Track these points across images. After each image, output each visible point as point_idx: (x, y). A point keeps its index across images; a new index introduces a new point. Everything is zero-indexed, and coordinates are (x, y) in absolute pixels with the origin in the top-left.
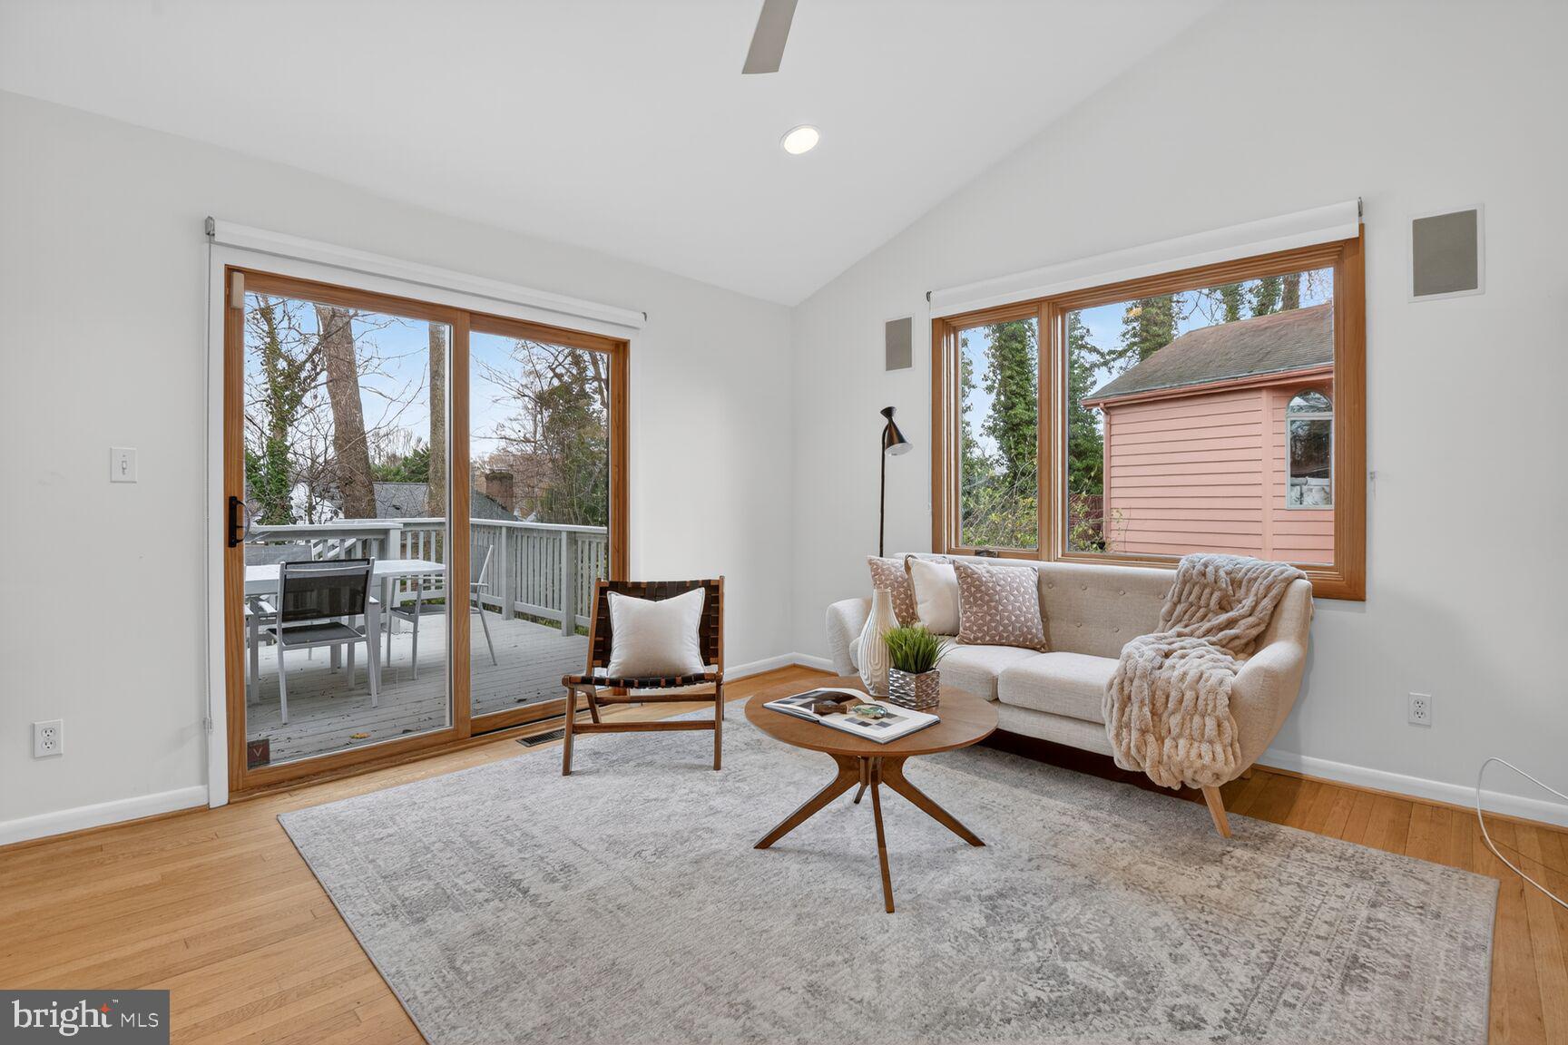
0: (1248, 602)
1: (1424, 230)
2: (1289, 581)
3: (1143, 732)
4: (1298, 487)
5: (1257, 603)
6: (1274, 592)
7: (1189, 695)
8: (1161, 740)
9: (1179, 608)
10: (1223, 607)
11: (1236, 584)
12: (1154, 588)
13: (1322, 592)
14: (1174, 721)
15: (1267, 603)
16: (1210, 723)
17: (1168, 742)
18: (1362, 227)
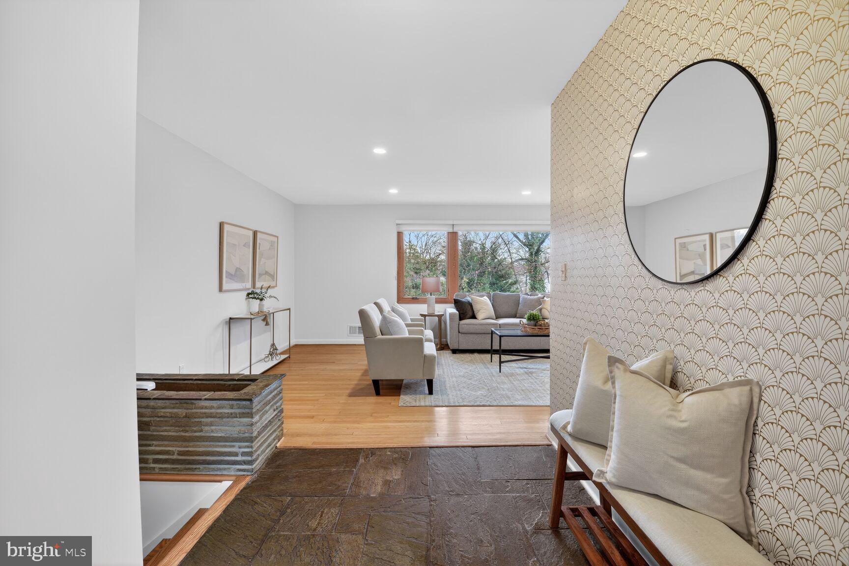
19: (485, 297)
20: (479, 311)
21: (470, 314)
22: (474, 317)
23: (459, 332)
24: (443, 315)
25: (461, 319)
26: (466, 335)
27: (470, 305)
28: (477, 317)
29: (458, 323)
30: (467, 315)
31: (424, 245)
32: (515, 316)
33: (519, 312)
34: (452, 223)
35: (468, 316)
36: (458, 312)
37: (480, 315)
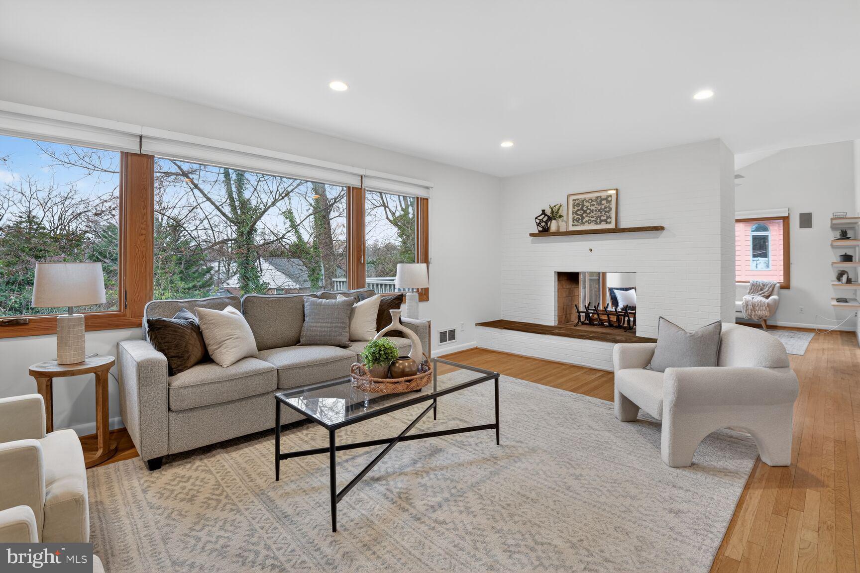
0: (767, 289)
1: (802, 215)
2: (775, 284)
3: (752, 310)
4: (755, 262)
5: (769, 289)
6: (772, 287)
7: (759, 304)
8: (755, 312)
9: (752, 291)
10: (761, 290)
11: (764, 285)
12: (745, 287)
13: (782, 287)
14: (757, 308)
15: (771, 289)
16: (764, 308)
17: (757, 312)
18: (789, 214)
19: (230, 309)
20: (220, 344)
21: (197, 353)
22: (206, 358)
23: (169, 409)
24: (113, 363)
25: (172, 372)
26: (190, 414)
27: (197, 330)
28: (216, 356)
29: (165, 385)
30: (189, 358)
31: (56, 218)
32: (296, 342)
33: (304, 333)
34: (139, 133)
35: (193, 359)
36: (161, 356)
37: (226, 354)
